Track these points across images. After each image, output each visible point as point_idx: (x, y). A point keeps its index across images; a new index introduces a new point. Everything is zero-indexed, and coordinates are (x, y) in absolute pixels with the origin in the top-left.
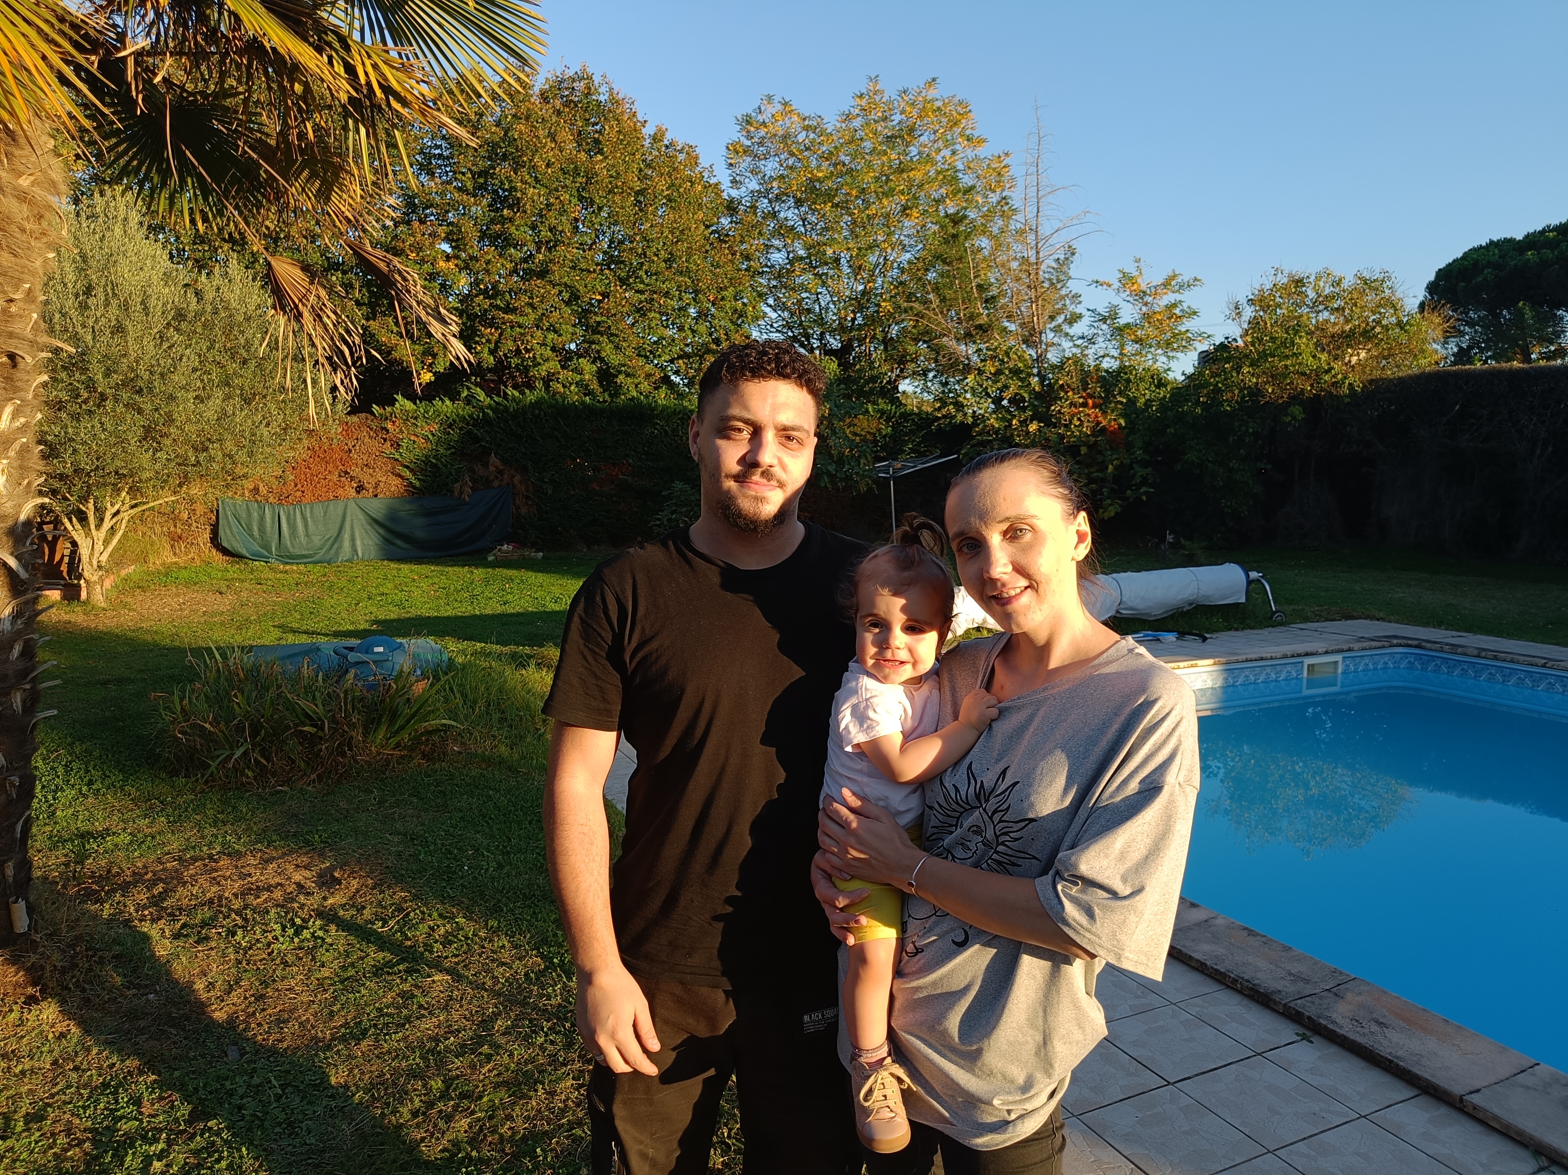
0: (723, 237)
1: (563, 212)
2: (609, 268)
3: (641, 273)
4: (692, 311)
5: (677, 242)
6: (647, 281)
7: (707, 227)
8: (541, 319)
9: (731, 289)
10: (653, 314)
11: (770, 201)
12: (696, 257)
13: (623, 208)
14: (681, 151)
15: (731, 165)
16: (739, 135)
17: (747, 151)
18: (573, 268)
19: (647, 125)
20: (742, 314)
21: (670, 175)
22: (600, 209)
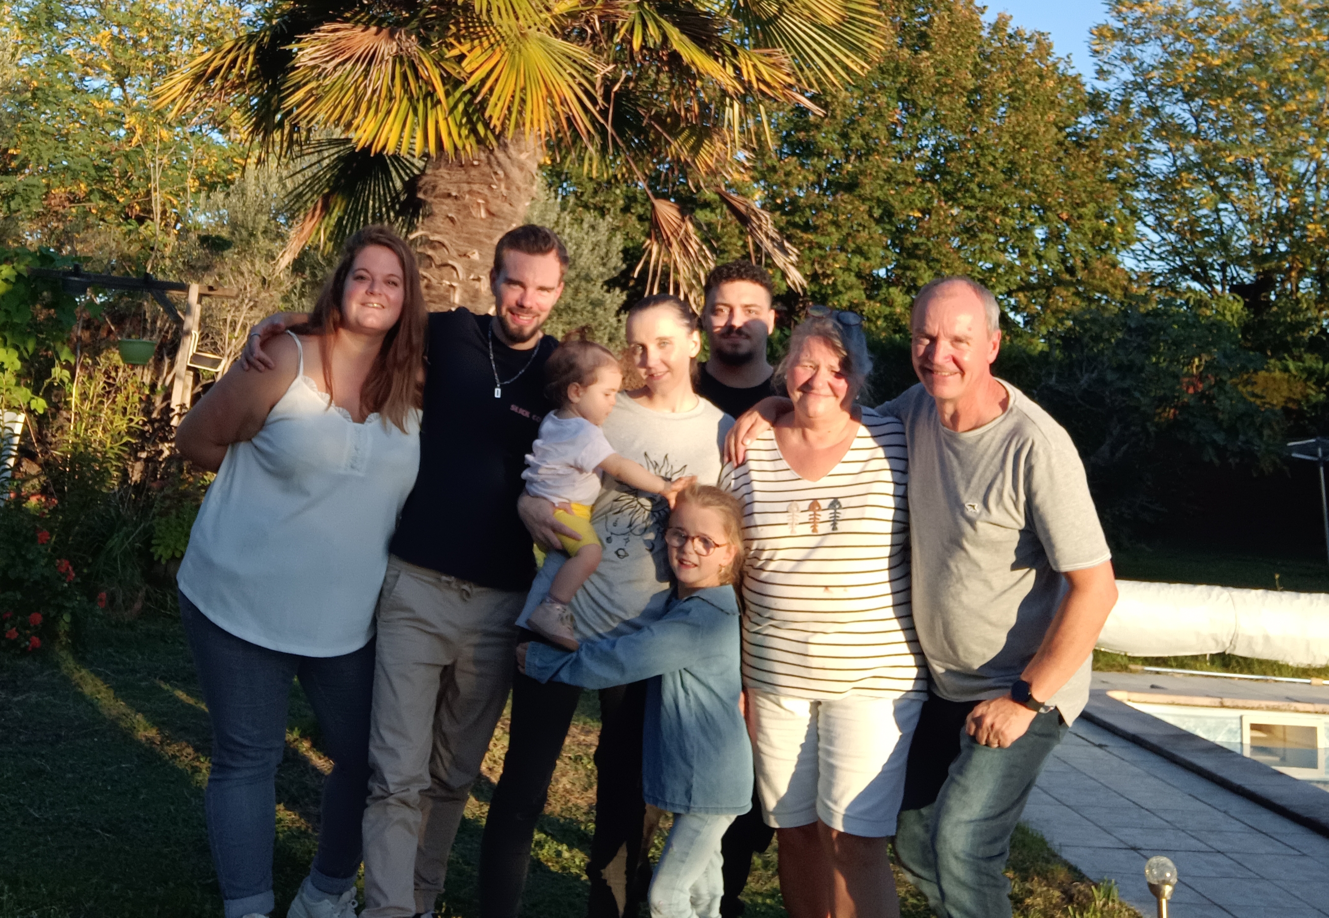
0: (1081, 141)
1: (879, 115)
2: (934, 181)
3: (974, 186)
4: (1040, 233)
5: (1019, 149)
6: (978, 195)
7: (1061, 129)
8: (844, 240)
9: (1091, 206)
10: (984, 236)
11: (1150, 95)
12: (1045, 166)
13: (952, 110)
14: (1029, 40)
15: (1096, 52)
16: (1108, 17)
17: (1119, 35)
18: (888, 180)
19: (987, 11)
20: (1108, 236)
21: (1013, 70)
22: (924, 111)
